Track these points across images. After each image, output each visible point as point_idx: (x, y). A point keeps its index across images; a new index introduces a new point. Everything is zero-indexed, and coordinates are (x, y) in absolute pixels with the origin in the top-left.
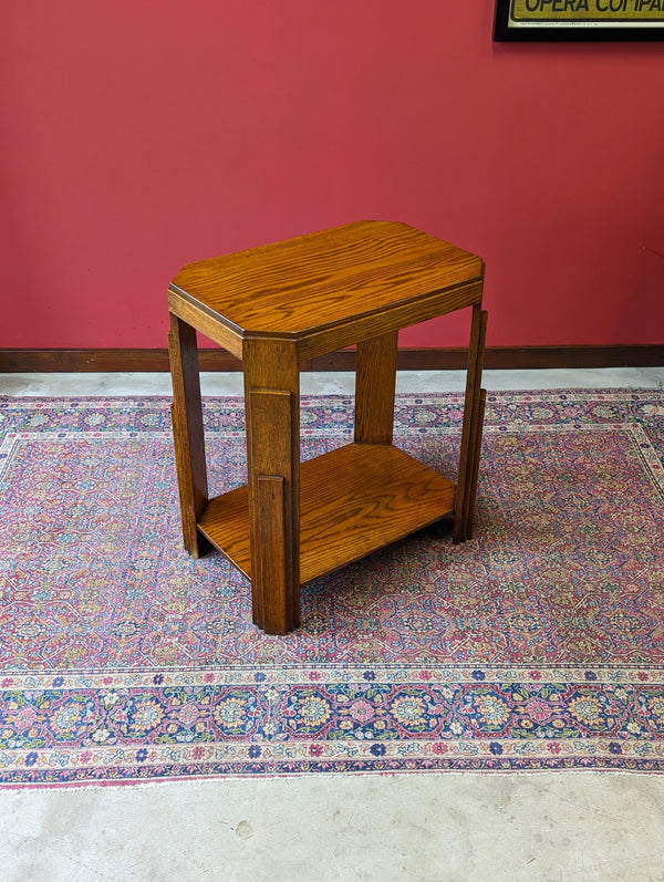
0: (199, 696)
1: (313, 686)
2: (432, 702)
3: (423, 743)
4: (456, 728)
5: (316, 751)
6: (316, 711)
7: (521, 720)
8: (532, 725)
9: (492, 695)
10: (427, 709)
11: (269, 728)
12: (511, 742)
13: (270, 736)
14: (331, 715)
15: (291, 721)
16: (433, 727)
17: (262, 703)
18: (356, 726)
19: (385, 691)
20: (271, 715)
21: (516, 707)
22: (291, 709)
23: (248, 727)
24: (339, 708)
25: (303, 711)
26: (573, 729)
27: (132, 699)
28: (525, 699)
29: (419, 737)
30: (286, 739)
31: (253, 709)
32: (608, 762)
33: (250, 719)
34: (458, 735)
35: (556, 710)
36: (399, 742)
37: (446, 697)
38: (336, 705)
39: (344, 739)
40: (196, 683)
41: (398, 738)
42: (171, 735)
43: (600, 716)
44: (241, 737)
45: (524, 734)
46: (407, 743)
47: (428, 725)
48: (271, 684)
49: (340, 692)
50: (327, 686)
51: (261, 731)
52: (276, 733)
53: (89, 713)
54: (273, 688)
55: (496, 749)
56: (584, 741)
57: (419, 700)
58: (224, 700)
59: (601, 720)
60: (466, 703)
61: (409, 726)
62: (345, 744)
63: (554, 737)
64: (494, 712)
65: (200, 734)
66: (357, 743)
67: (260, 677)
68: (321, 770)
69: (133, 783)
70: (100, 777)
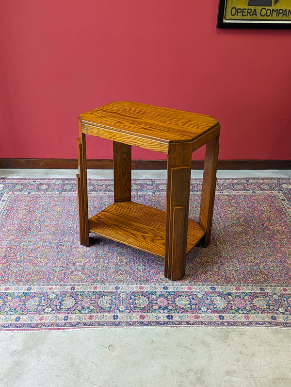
0: (91, 295)
1: (141, 292)
2: (193, 299)
3: (189, 315)
4: (204, 309)
6: (142, 302)
7: (232, 307)
8: (237, 308)
9: (219, 296)
10: (191, 301)
11: (122, 308)
12: (228, 315)
13: (122, 311)
14: (149, 303)
15: (131, 305)
16: (193, 309)
17: (118, 298)
18: (160, 308)
19: (172, 294)
20: (123, 303)
21: (230, 301)
22: (131, 300)
23: (113, 307)
24: (152, 301)
25: (136, 302)
26: (255, 310)
27: (61, 296)
28: (233, 298)
29: (188, 312)
30: (129, 312)
31: (114, 301)
32: (271, 323)
33: (113, 304)
34: (205, 312)
35: (247, 303)
37: (199, 297)
38: (151, 299)
39: (155, 313)
40: (89, 290)
41: (178, 313)
42: (79, 310)
43: (267, 305)
44: (110, 311)
45: (234, 312)
46: (183, 315)
47: (191, 308)
48: (122, 291)
49: (153, 294)
50: (147, 292)
51: (118, 309)
52: (125, 310)
53: (43, 301)
55: (221, 317)
56: (260, 315)
57: (187, 298)
58: (102, 297)
59: (267, 307)
60: (208, 299)
61: (183, 308)
62: (155, 315)
63: (247, 313)
64: (220, 303)
65: (91, 310)
66: (161, 315)
67: (117, 288)
68: (145, 325)
69: (63, 329)
70: (48, 327)
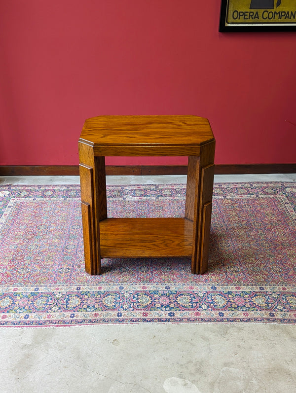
0: (96, 295)
1: (144, 291)
2: (194, 297)
3: (190, 312)
4: (204, 307)
6: (145, 300)
7: (232, 304)
8: (236, 306)
9: (219, 295)
10: (192, 300)
11: (125, 306)
12: (228, 312)
13: (126, 309)
14: (151, 302)
15: (135, 304)
17: (122, 297)
18: (162, 306)
19: (174, 294)
20: (126, 301)
21: (230, 300)
22: (134, 299)
23: (117, 306)
25: (140, 300)
26: (254, 308)
27: (68, 296)
28: (233, 297)
29: (189, 310)
30: (133, 310)
31: (118, 299)
33: (117, 303)
34: (205, 310)
35: (247, 301)
37: (200, 296)
38: (154, 298)
39: (157, 310)
40: (94, 290)
41: (180, 310)
42: (85, 309)
43: (265, 303)
44: (114, 309)
45: (233, 309)
46: (184, 312)
47: (192, 306)
49: (155, 294)
50: (150, 291)
51: (122, 307)
53: (50, 301)
54: (127, 292)
55: (221, 314)
56: (259, 312)
57: (189, 297)
58: (106, 296)
60: (208, 298)
61: (184, 306)
62: (157, 312)
63: (246, 311)
65: (96, 308)
66: (163, 312)
67: (121, 288)
69: (69, 326)
70: (55, 323)
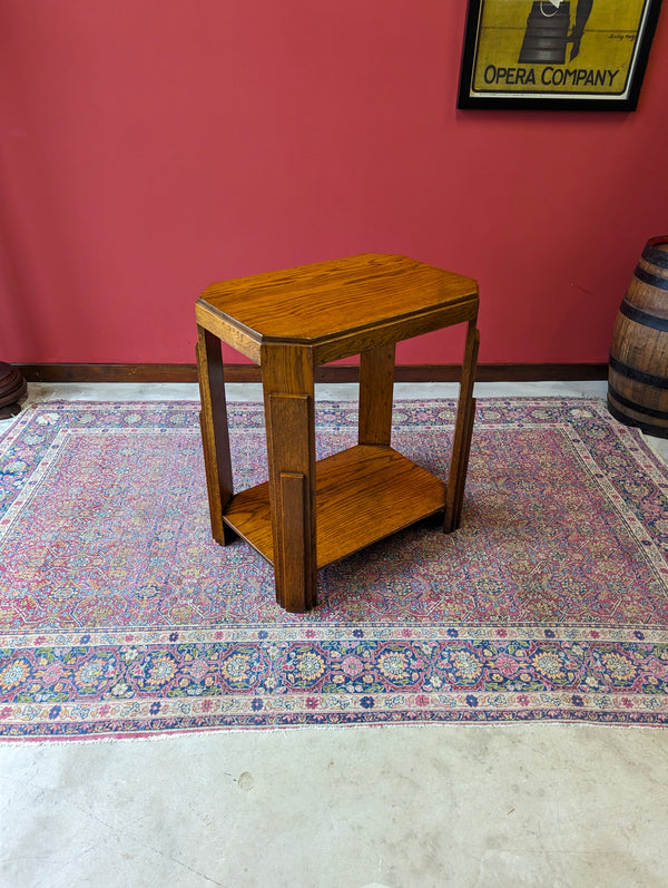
0: (209, 652)
1: (312, 644)
2: (413, 657)
3: (407, 696)
4: (435, 681)
5: (312, 704)
6: (312, 666)
7: (492, 675)
8: (502, 679)
9: (465, 651)
10: (409, 664)
11: (270, 682)
12: (484, 695)
13: (271, 690)
14: (325, 669)
15: (290, 676)
16: (414, 682)
17: (265, 659)
18: (347, 679)
19: (372, 648)
20: (272, 669)
21: (487, 662)
22: (290, 664)
23: (252, 681)
24: (332, 663)
25: (301, 666)
26: (539, 682)
27: (150, 655)
28: (494, 655)
29: (404, 690)
30: (285, 692)
31: (256, 664)
32: (572, 714)
33: (253, 673)
34: (438, 688)
35: (522, 665)
36: (385, 695)
37: (426, 652)
38: (330, 660)
39: (337, 692)
40: (206, 641)
41: (385, 691)
42: (183, 688)
43: (561, 670)
44: (246, 690)
45: (496, 687)
46: (395, 695)
47: (410, 678)
49: (333, 649)
50: (322, 642)
51: (263, 685)
52: (276, 687)
53: (111, 668)
54: (274, 645)
55: (472, 701)
56: (549, 694)
57: (402, 656)
58: (231, 656)
59: (563, 675)
60: (443, 658)
61: (394, 680)
62: (337, 697)
63: (521, 691)
64: (468, 667)
65: (208, 688)
66: (349, 696)
67: (263, 635)
68: (317, 721)
69: (147, 736)
70: (116, 730)
